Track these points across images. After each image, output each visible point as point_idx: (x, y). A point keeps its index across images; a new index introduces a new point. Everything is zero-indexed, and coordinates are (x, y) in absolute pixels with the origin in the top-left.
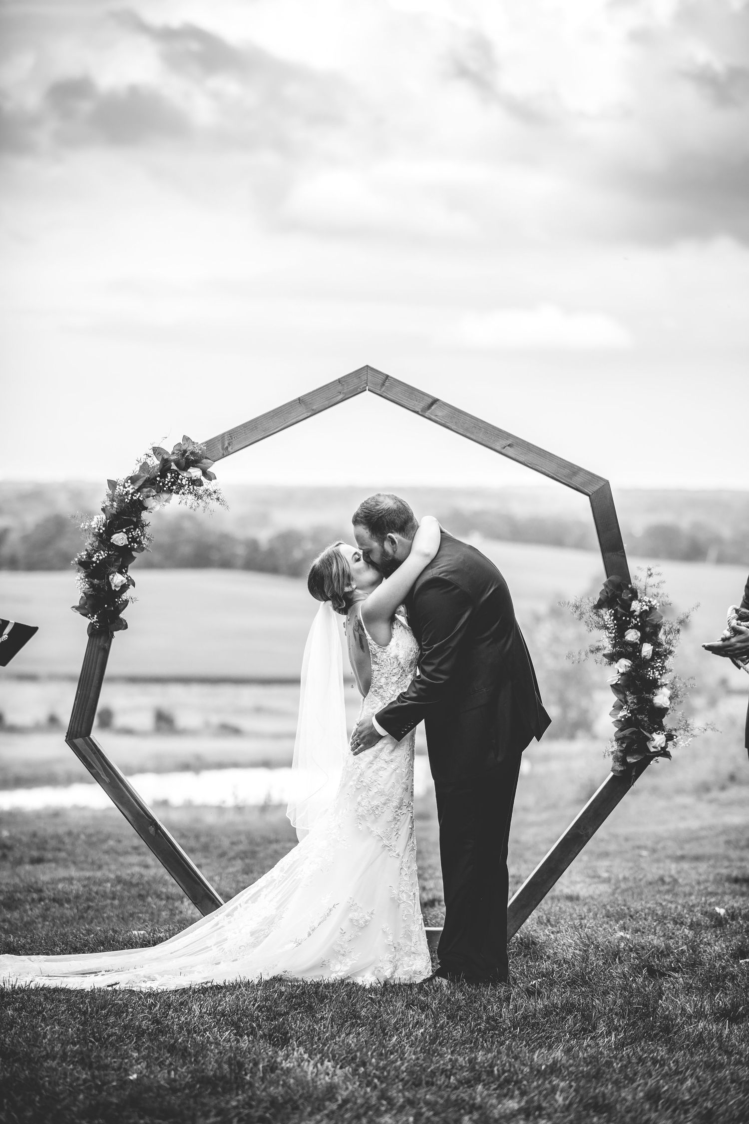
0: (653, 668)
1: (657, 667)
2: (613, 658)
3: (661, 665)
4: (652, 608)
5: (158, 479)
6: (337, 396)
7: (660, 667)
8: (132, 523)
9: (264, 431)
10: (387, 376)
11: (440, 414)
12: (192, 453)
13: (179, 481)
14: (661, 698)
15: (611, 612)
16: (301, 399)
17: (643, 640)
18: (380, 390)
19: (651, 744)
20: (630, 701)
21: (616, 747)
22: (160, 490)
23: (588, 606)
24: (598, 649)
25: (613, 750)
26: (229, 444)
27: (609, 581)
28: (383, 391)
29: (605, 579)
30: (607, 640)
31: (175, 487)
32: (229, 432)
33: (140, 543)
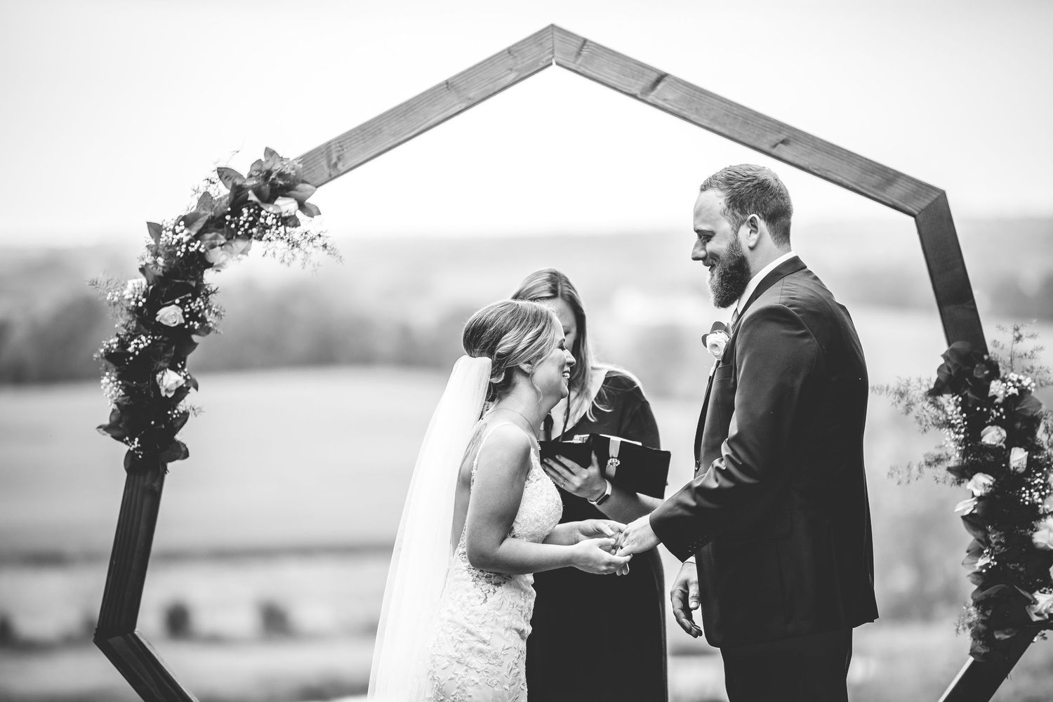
0: (1029, 487)
1: (1035, 485)
2: (963, 473)
3: (1042, 482)
4: (1024, 391)
5: (228, 217)
6: (506, 75)
7: (1041, 484)
8: (190, 289)
9: (393, 135)
10: (585, 41)
11: (670, 96)
12: (281, 175)
13: (262, 220)
14: (1046, 535)
15: (957, 400)
16: (450, 82)
17: (1011, 442)
18: (574, 63)
19: (1033, 609)
20: (994, 541)
21: (975, 616)
22: (231, 236)
23: (918, 392)
24: (939, 460)
25: (971, 620)
26: (339, 159)
27: (952, 351)
28: (580, 65)
29: (944, 347)
30: (952, 445)
31: (256, 230)
32: (337, 139)
33: (203, 321)
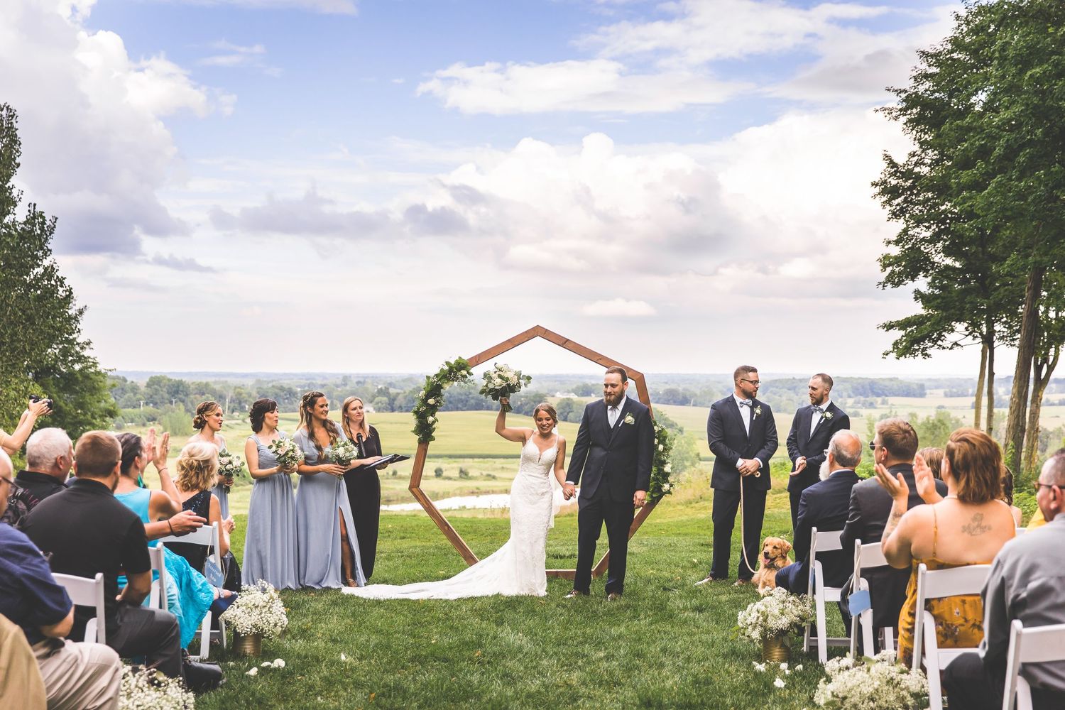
3: (667, 454)
4: (663, 429)
5: (448, 375)
6: (526, 338)
10: (546, 330)
11: (569, 346)
12: (463, 364)
13: (457, 376)
14: (667, 468)
18: (543, 336)
19: (663, 489)
22: (449, 380)
26: (479, 360)
31: (455, 379)
32: (478, 355)
33: (440, 403)
